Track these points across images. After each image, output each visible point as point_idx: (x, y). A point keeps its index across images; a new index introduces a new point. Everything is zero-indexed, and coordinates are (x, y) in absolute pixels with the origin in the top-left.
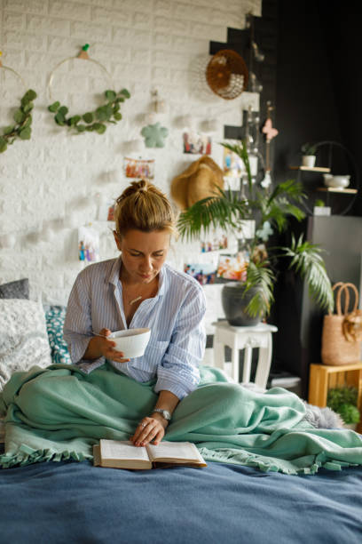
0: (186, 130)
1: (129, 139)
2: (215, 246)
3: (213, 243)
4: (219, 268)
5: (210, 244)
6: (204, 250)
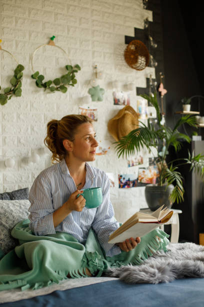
0: (114, 90)
1: (81, 96)
2: (136, 163)
3: (134, 161)
4: (139, 177)
5: (133, 162)
6: (129, 166)
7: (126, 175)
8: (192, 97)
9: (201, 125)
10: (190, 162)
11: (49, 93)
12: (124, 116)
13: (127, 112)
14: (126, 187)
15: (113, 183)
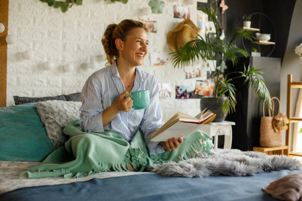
0: (175, 3)
1: (142, 7)
2: (194, 75)
3: (192, 73)
4: (196, 89)
5: (190, 74)
6: (187, 78)
7: (183, 87)
8: (253, 14)
9: (260, 41)
10: (245, 76)
11: (110, 3)
12: (183, 29)
13: (187, 25)
14: (183, 98)
15: (170, 93)
